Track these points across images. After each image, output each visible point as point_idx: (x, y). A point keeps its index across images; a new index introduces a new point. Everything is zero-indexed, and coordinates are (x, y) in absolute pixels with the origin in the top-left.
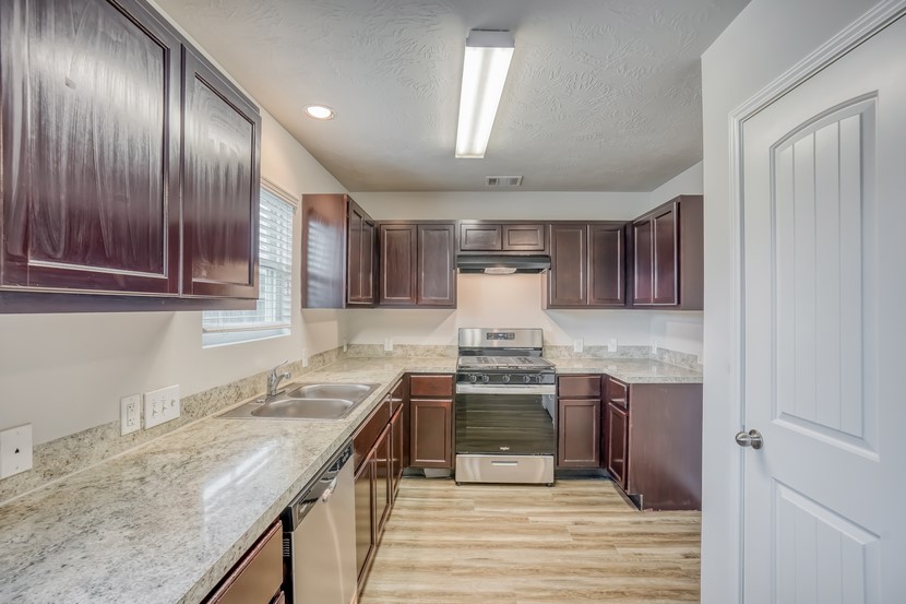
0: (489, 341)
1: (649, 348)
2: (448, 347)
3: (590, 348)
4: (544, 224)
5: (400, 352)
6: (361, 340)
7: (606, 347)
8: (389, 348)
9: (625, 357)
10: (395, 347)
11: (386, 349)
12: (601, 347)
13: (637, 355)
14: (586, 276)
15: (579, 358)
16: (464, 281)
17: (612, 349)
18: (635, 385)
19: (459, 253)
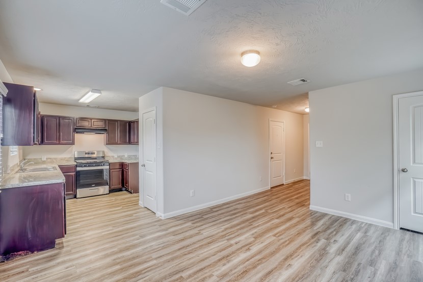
2: (70, 158)
3: (120, 156)
4: (105, 120)
5: (49, 160)
9: (129, 158)
10: (47, 159)
11: (43, 160)
12: (123, 156)
13: (133, 157)
14: (118, 134)
15: (116, 158)
16: (77, 136)
17: (126, 156)
18: (130, 163)
19: (75, 127)
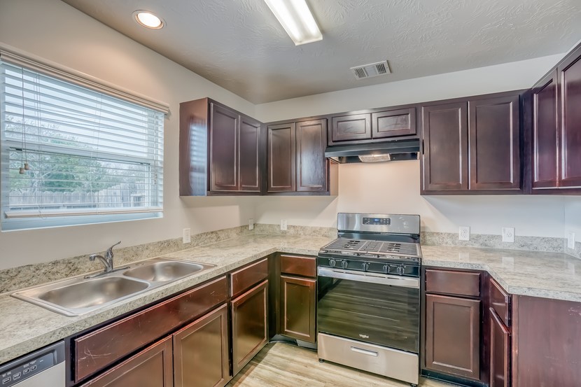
0: (366, 225)
1: (564, 241)
2: (329, 229)
3: (479, 236)
4: (415, 107)
5: (292, 231)
6: (265, 220)
7: (500, 237)
8: (284, 228)
9: (525, 249)
10: (289, 227)
11: (282, 229)
12: (493, 237)
13: (544, 248)
15: (464, 247)
17: (508, 239)
18: (519, 296)
19: (331, 143)
